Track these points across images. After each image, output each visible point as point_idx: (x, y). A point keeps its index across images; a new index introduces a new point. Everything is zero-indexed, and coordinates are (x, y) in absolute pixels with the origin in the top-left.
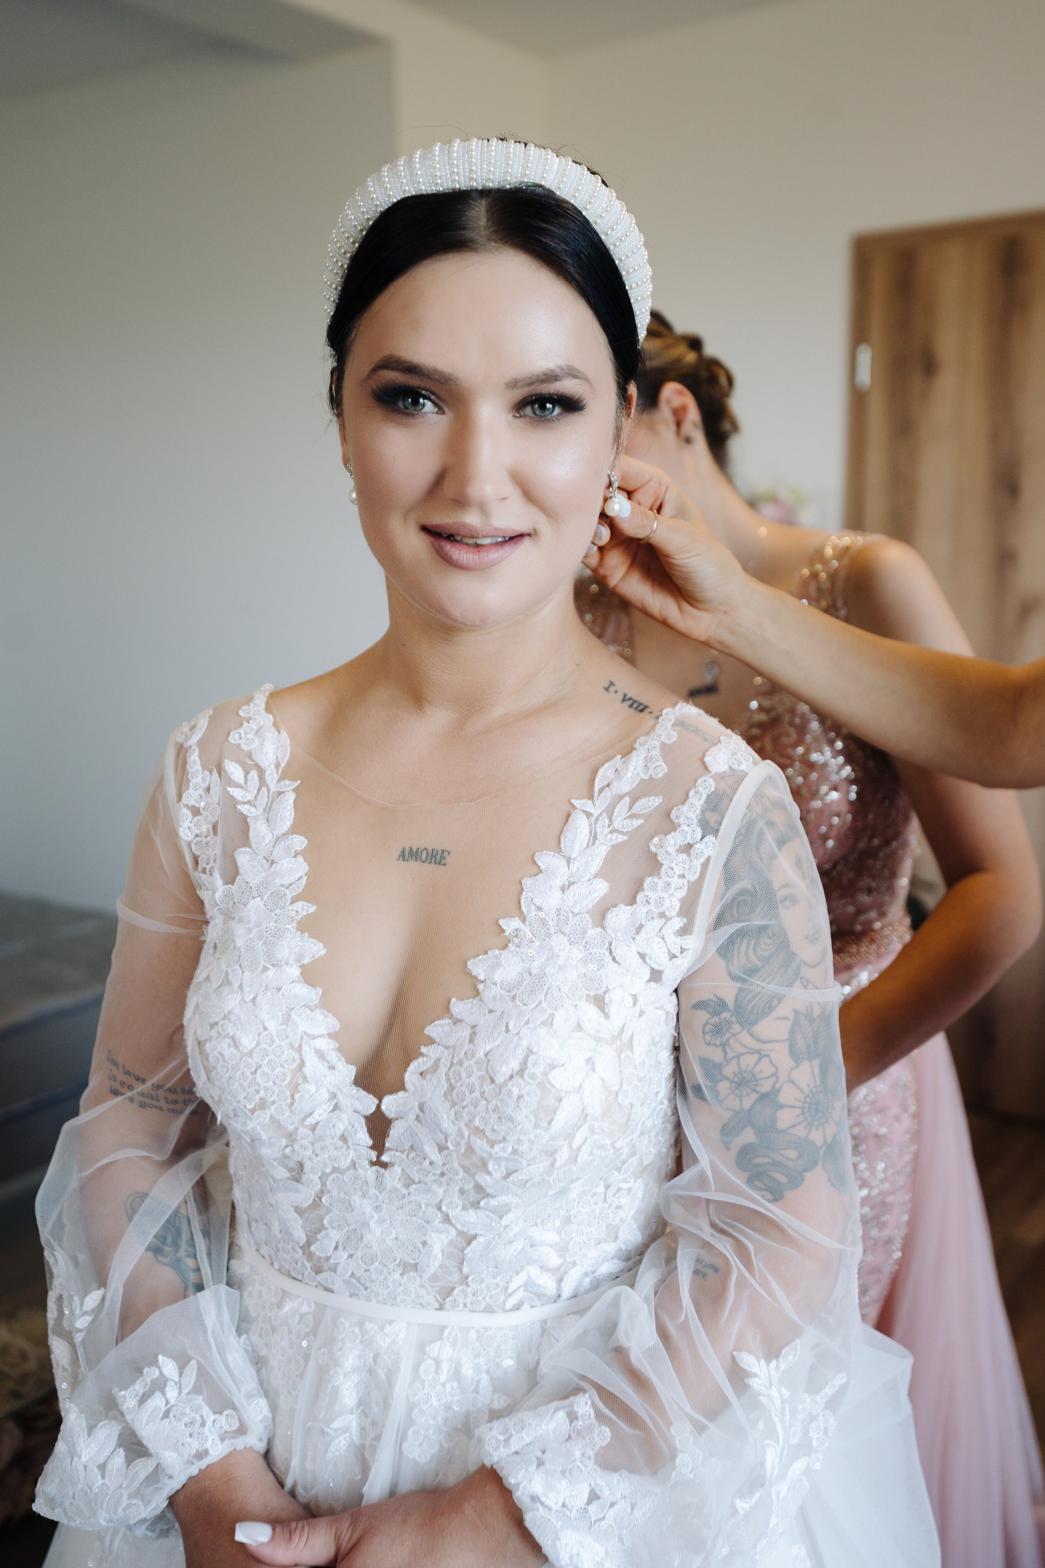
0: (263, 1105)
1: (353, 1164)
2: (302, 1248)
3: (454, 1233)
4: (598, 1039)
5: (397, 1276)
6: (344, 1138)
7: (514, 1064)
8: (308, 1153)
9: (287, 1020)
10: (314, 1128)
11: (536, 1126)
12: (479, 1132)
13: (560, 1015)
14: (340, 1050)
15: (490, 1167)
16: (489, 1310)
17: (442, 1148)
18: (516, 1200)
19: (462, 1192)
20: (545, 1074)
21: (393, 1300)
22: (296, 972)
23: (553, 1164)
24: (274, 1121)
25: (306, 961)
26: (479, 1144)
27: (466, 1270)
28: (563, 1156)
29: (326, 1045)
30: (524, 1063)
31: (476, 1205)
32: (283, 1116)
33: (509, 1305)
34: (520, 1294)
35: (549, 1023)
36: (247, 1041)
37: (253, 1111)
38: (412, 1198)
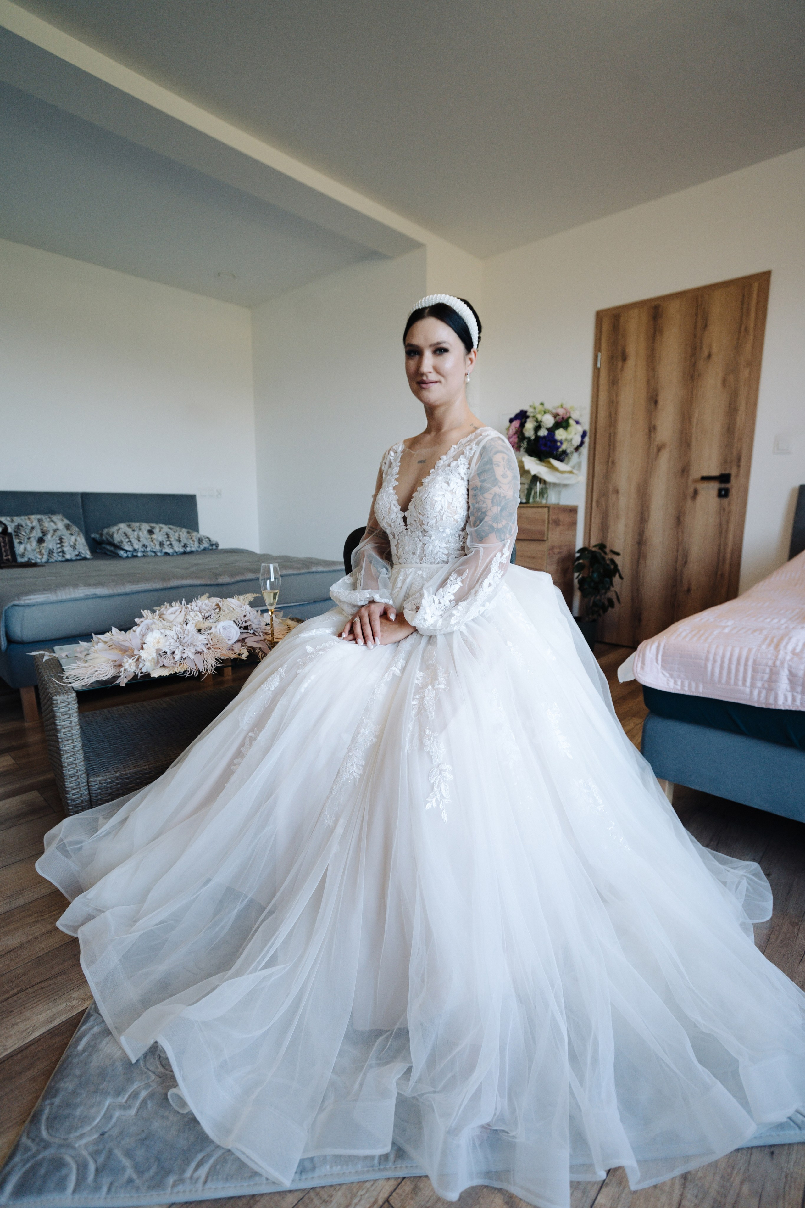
0: (384, 518)
1: (402, 531)
2: (397, 555)
3: (421, 543)
4: (446, 490)
5: (412, 556)
6: (399, 524)
7: (426, 496)
8: (394, 530)
9: (388, 498)
10: (394, 522)
11: (431, 509)
12: (420, 514)
13: (437, 486)
14: (398, 503)
15: (424, 522)
16: (431, 563)
17: (415, 521)
18: (432, 533)
19: (422, 532)
20: (432, 497)
21: (411, 563)
22: (392, 488)
23: (437, 520)
24: (387, 521)
25: (394, 486)
26: (421, 517)
27: (425, 553)
28: (439, 518)
29: (396, 503)
30: (428, 495)
31: (425, 536)
32: (388, 520)
33: (436, 563)
34: (439, 560)
35: (434, 487)
36: (380, 504)
37: (383, 520)
38: (413, 536)
